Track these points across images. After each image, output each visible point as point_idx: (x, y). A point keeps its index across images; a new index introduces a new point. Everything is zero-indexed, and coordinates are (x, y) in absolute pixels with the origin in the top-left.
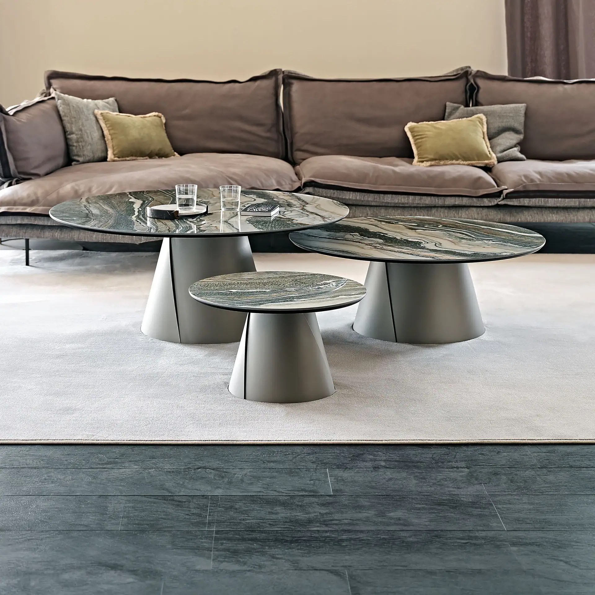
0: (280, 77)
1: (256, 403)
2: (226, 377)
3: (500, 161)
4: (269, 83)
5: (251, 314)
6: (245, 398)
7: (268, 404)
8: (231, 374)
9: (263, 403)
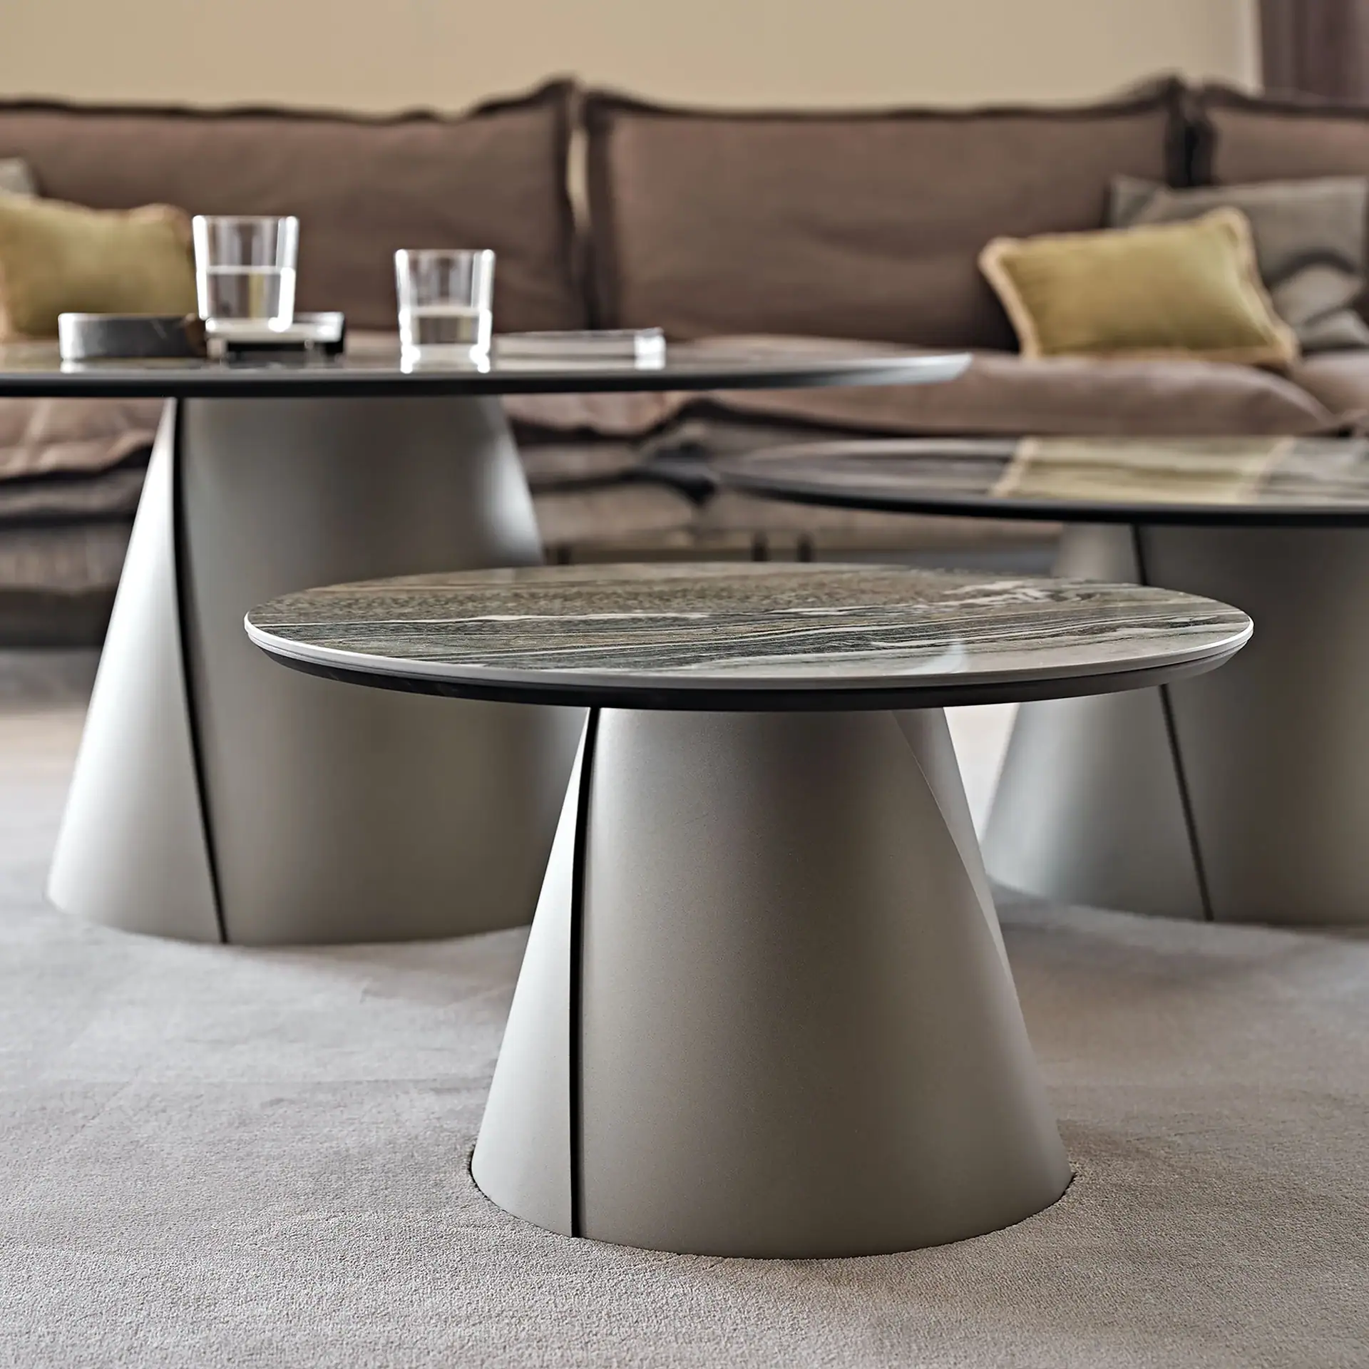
0: (574, 107)
1: (644, 1260)
2: (453, 1102)
3: (1308, 350)
4: (536, 123)
5: (606, 714)
6: (577, 1231)
7: (725, 1267)
8: (484, 1083)
9: (687, 1261)
